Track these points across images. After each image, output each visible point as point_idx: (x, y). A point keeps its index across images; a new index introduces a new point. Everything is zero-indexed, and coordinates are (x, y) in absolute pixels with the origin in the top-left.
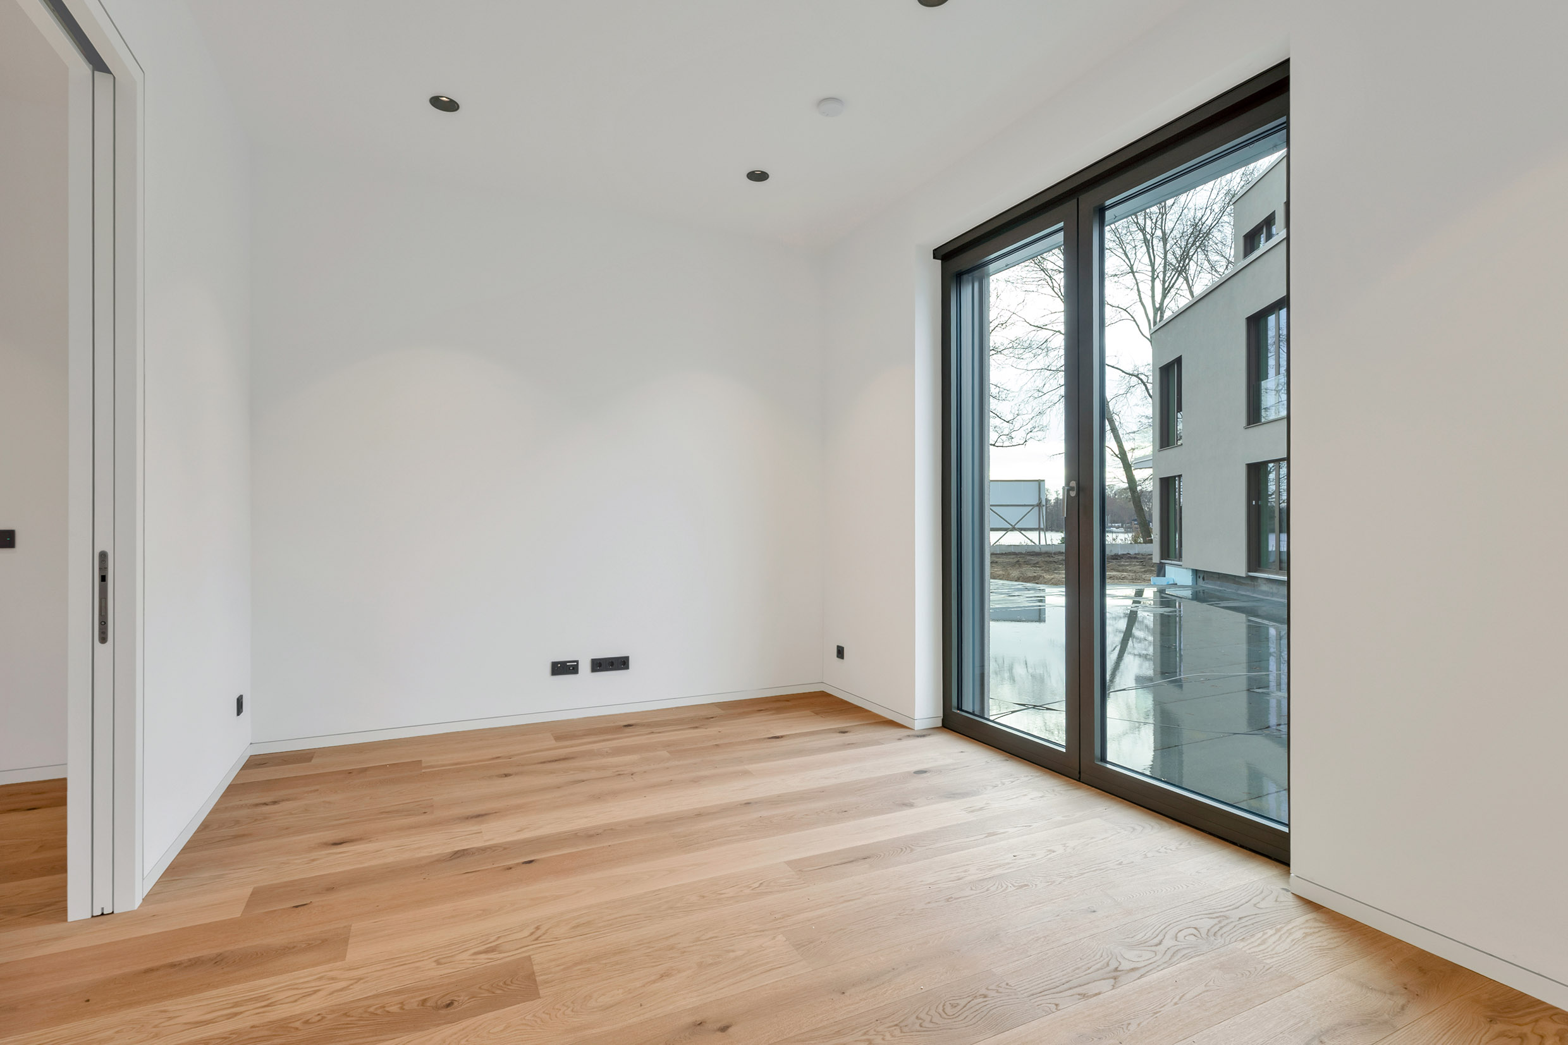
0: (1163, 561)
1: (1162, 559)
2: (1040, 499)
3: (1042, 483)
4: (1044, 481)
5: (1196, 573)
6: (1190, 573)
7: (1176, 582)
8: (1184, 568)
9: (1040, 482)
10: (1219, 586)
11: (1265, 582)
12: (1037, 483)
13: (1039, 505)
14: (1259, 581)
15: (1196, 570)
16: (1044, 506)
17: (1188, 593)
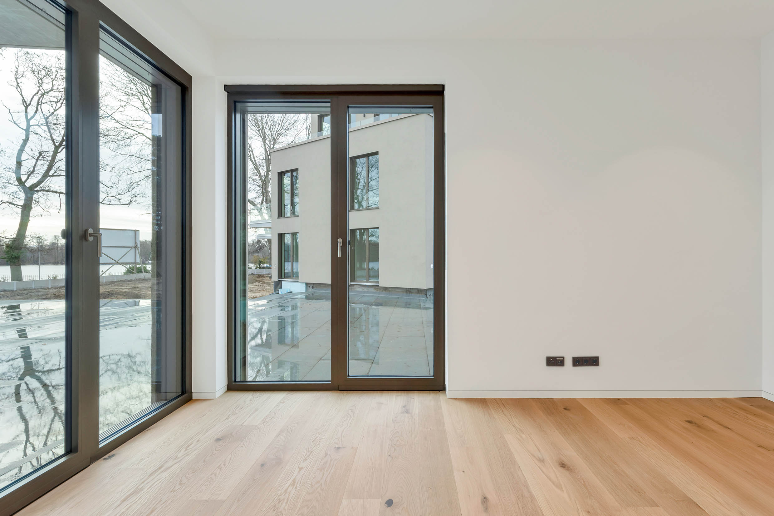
0: (280, 280)
1: (279, 278)
2: (136, 243)
3: (137, 232)
4: (138, 231)
5: (307, 284)
6: (304, 285)
7: (291, 291)
8: (299, 283)
9: (136, 232)
10: (325, 291)
11: (359, 286)
12: (134, 232)
13: (136, 247)
14: (355, 286)
15: (307, 283)
16: (139, 247)
17: (303, 296)
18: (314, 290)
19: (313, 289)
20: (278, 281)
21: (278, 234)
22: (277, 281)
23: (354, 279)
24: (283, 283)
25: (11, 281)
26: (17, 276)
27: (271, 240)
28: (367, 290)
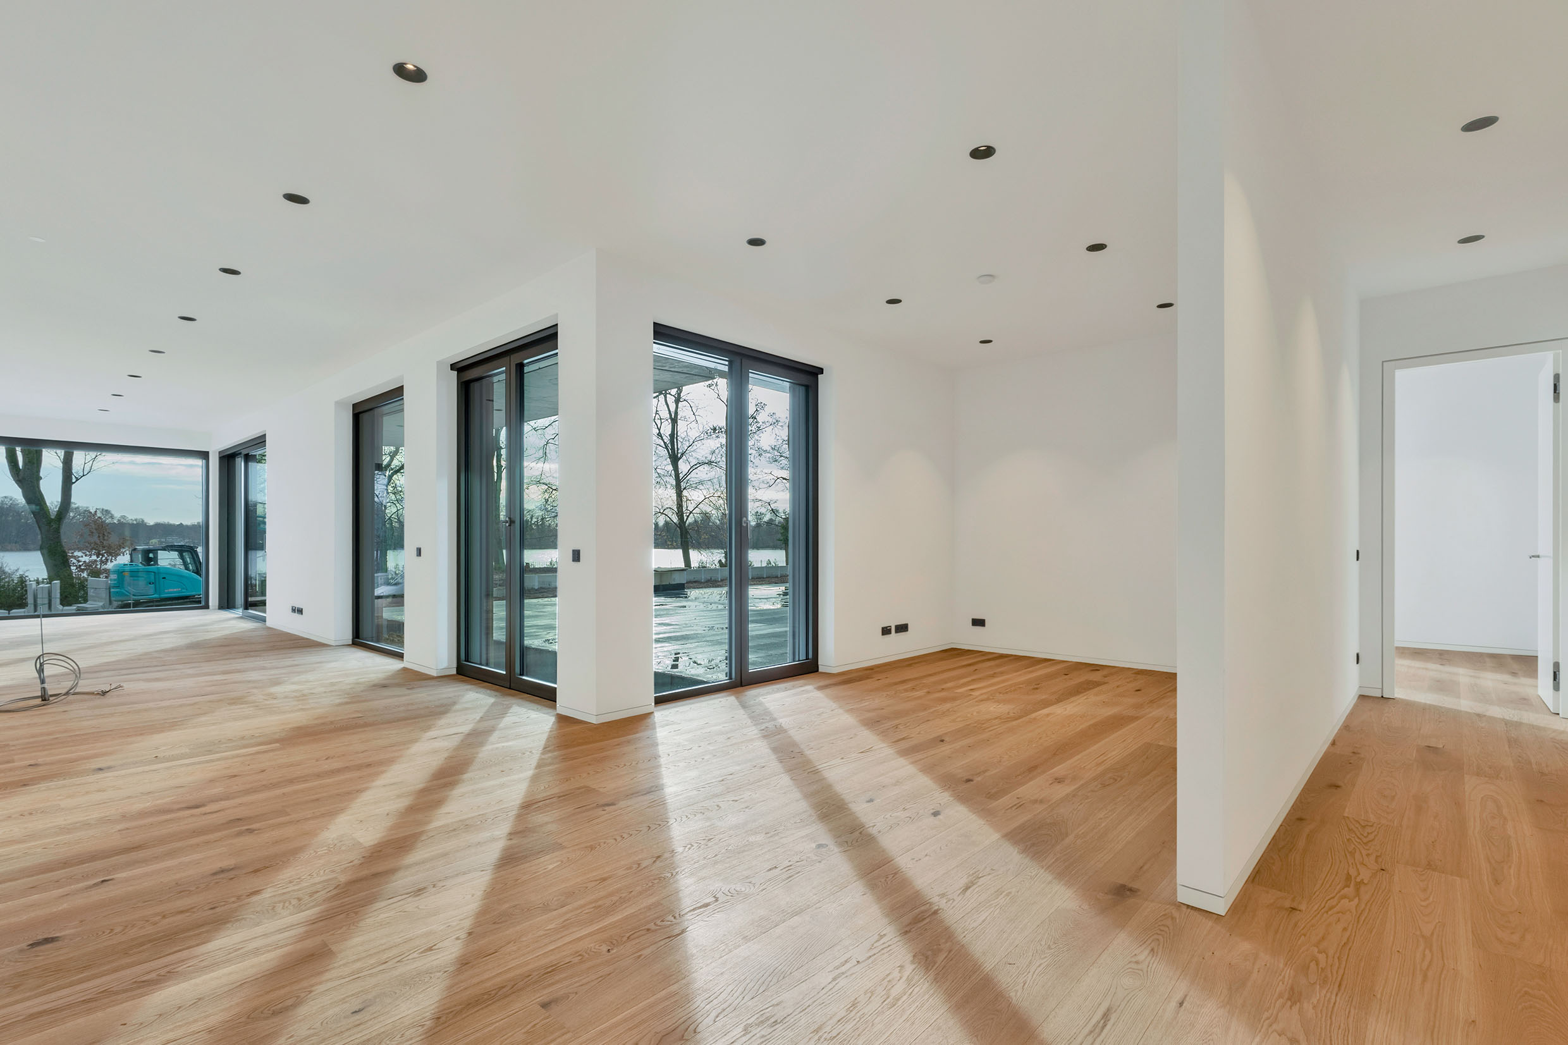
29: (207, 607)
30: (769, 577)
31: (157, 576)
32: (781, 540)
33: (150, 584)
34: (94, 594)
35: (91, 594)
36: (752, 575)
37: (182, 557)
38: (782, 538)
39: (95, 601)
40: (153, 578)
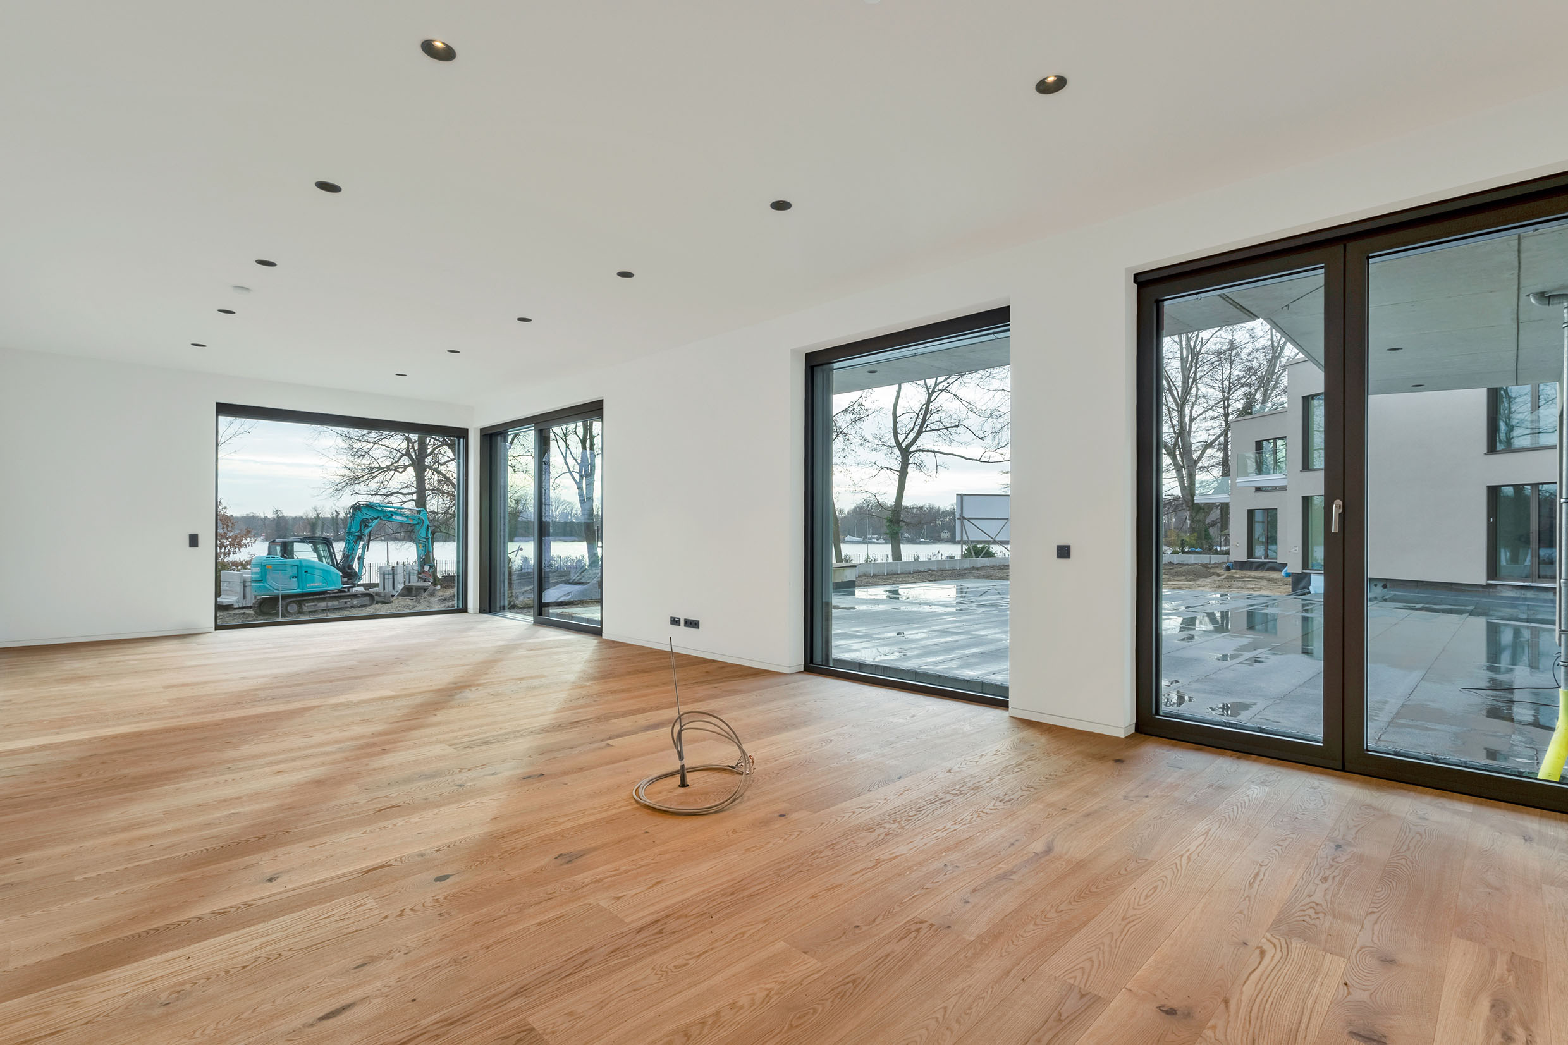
11: (1511, 589)
18: (1388, 591)
19: (1386, 589)
20: (1303, 573)
21: (1303, 497)
22: (1298, 574)
23: (1496, 575)
24: (1312, 576)
25: (891, 561)
26: (897, 556)
27: (1227, 504)
28: (1533, 596)
29: (464, 610)
30: (903, 573)
31: (300, 570)
32: (887, 534)
33: (293, 578)
34: (227, 588)
35: (225, 587)
36: (887, 571)
37: (316, 550)
38: (888, 532)
39: (228, 595)
40: (295, 572)
